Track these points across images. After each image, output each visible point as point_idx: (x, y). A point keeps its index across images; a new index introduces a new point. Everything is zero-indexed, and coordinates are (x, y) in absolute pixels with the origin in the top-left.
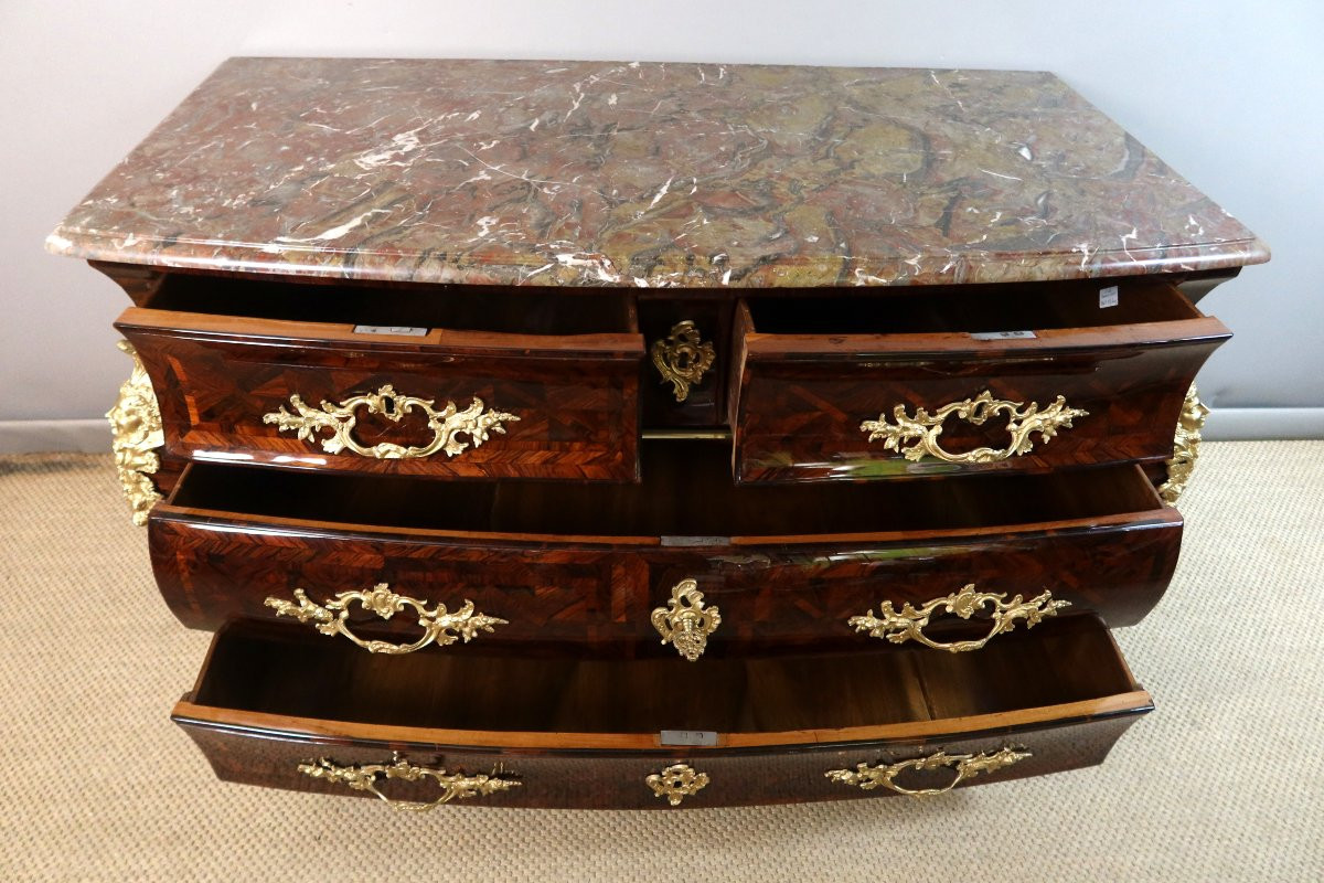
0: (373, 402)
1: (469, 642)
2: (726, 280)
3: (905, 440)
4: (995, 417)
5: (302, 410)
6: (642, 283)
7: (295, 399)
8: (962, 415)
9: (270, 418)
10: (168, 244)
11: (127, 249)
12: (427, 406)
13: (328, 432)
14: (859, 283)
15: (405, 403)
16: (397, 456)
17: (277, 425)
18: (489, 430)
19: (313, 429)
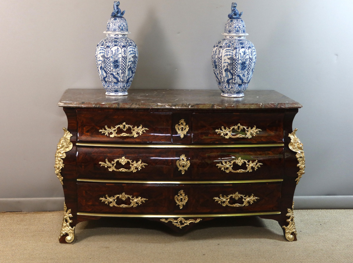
0: (121, 126)
1: (140, 170)
2: (190, 107)
3: (225, 134)
4: (242, 130)
5: (107, 129)
6: (174, 108)
7: (106, 127)
8: (235, 129)
9: (101, 131)
10: (83, 103)
11: (75, 104)
12: (131, 127)
13: (111, 133)
14: (216, 108)
15: (127, 126)
16: (125, 135)
17: (101, 132)
18: (143, 132)
19: (108, 133)
